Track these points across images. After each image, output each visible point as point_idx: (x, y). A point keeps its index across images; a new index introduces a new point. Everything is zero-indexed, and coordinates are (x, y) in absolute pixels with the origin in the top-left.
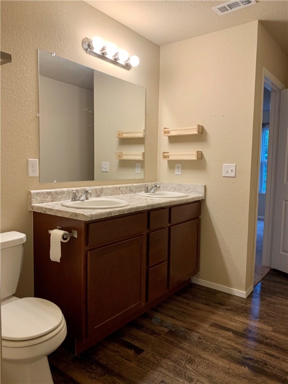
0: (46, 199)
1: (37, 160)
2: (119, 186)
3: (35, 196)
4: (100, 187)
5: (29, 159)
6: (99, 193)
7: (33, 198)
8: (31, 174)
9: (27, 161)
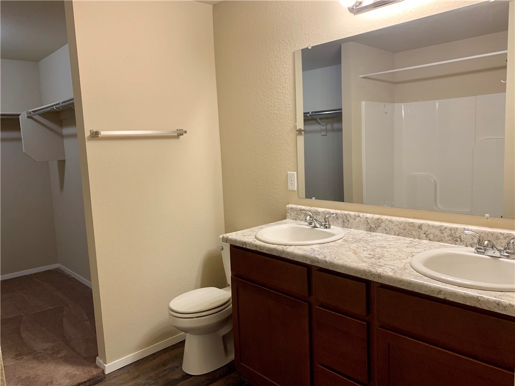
0: (299, 217)
1: (295, 173)
2: (422, 222)
3: (289, 211)
4: (377, 216)
5: (288, 172)
6: (373, 226)
7: (288, 212)
8: (290, 188)
9: (287, 174)
